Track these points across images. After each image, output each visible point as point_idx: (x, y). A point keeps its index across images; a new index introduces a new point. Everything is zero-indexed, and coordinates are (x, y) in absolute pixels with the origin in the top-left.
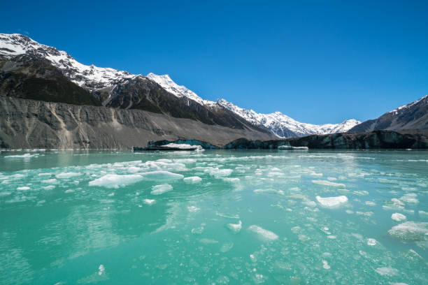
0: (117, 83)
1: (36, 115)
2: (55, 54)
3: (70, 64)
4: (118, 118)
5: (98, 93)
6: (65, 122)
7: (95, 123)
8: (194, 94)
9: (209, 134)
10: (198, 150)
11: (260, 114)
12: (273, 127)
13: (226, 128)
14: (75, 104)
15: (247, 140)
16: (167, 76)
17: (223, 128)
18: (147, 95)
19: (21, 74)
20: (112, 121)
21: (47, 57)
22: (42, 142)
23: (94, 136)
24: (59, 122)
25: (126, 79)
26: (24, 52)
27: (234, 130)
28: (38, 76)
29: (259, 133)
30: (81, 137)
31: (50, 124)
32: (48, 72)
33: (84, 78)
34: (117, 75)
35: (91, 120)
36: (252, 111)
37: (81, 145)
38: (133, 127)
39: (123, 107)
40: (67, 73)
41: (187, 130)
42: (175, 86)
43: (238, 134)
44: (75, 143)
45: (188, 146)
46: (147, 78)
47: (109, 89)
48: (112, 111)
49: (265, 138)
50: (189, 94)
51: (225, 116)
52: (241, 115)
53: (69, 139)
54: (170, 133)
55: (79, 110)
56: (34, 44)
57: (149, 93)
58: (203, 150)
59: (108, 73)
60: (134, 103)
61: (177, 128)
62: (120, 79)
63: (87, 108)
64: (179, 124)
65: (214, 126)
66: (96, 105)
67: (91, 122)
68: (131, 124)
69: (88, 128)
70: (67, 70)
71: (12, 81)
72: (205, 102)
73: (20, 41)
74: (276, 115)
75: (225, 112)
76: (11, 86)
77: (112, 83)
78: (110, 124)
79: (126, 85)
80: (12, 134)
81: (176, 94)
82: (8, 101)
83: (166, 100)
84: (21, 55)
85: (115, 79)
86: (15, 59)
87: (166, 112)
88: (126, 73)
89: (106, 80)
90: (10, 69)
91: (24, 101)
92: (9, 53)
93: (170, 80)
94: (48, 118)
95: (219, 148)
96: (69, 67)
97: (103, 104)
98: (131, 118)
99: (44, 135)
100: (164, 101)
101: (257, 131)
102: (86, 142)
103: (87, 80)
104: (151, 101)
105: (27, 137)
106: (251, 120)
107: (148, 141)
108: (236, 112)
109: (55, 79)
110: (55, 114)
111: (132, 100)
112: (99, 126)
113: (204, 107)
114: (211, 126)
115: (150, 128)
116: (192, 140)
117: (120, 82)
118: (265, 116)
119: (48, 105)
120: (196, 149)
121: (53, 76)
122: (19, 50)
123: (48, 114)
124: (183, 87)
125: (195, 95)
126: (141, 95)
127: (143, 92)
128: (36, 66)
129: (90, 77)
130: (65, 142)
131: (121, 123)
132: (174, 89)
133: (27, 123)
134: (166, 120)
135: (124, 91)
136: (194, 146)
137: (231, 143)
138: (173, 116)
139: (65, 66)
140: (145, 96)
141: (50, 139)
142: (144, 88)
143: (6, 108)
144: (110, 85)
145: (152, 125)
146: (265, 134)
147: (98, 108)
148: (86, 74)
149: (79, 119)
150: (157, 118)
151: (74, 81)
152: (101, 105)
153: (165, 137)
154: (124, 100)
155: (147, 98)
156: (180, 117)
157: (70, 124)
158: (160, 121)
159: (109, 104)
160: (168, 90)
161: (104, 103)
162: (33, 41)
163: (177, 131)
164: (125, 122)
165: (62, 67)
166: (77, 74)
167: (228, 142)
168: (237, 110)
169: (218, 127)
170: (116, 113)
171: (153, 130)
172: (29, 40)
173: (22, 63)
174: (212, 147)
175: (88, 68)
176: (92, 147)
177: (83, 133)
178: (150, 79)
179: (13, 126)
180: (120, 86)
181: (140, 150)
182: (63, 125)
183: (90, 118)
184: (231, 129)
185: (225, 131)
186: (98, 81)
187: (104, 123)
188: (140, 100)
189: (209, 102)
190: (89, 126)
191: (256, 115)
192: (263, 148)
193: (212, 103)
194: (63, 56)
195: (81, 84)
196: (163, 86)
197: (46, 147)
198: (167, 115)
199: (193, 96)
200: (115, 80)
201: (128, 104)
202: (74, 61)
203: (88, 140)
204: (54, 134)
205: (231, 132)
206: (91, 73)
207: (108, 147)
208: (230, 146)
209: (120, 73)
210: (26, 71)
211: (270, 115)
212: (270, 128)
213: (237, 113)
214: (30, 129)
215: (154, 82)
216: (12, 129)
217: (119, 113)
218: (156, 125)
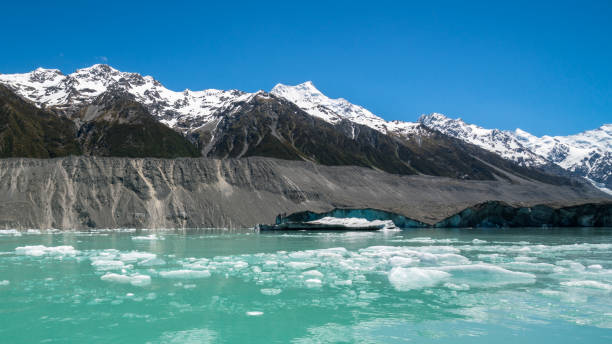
0: (223, 114)
1: (121, 179)
2: (140, 83)
3: (157, 95)
4: (227, 175)
5: (196, 135)
6: (154, 187)
7: (193, 184)
8: (365, 111)
9: (400, 195)
10: (385, 230)
11: (548, 138)
12: (591, 169)
13: (445, 180)
14: (166, 158)
15: (505, 206)
16: (308, 84)
17: (435, 180)
18: (273, 128)
19: (104, 121)
20: (217, 180)
21: (130, 91)
22: (130, 219)
23: (193, 207)
24: (146, 187)
25: (236, 104)
26: (104, 89)
27: (466, 184)
28: (121, 121)
29: (543, 187)
30: (176, 210)
31: (137, 191)
32: (132, 113)
33: (177, 113)
34: (222, 99)
35: (188, 182)
36: (519, 132)
37: (176, 222)
38: (250, 189)
39: (233, 155)
40: (154, 110)
41: (351, 189)
42: (325, 100)
43: (479, 193)
44: (168, 218)
45: (363, 222)
46: (272, 96)
47: (211, 125)
48: (218, 163)
49: (563, 198)
50: (353, 114)
51: (440, 151)
52: (486, 146)
53: (160, 212)
54: (317, 196)
55: (172, 166)
56: (115, 74)
57: (276, 123)
58: (398, 230)
59: (208, 99)
60: (251, 146)
61: (331, 185)
62: (227, 106)
63: (182, 162)
64: (335, 179)
65: (413, 178)
66: (193, 156)
67: (188, 184)
68: (248, 184)
69: (183, 195)
70: (153, 106)
71: (94, 134)
72: (392, 126)
73: (100, 75)
74: (602, 134)
75: (441, 143)
76: (93, 141)
77: (215, 115)
78: (215, 186)
79: (238, 115)
80: (98, 208)
81: (327, 118)
82: (93, 162)
83: (306, 132)
84: (102, 94)
85: (219, 106)
86: (96, 101)
87: (308, 155)
88: (236, 93)
89: (206, 112)
90: (91, 118)
91: (108, 160)
92: (90, 94)
93: (314, 90)
94: (135, 182)
95: (428, 226)
96: (157, 99)
97: (203, 152)
98: (247, 172)
99: (131, 208)
100: (305, 135)
101: (534, 183)
102: (181, 217)
103: (179, 117)
104: (280, 138)
105: (113, 211)
106: (518, 155)
107: (277, 214)
108: (471, 140)
109: (140, 122)
110: (142, 175)
111: (248, 142)
112: (200, 190)
113: (389, 137)
114: (404, 177)
115: (280, 189)
116: (363, 211)
117: (228, 110)
118: (563, 140)
119: (133, 163)
120: (381, 227)
121: (138, 118)
122: (100, 88)
123: (134, 176)
124: (341, 101)
125: (368, 114)
126: (262, 129)
127: (266, 122)
128: (118, 106)
129: (183, 111)
130: (155, 217)
131: (232, 184)
132: (323, 108)
133: (113, 191)
134: (308, 172)
135: (234, 127)
136: (377, 223)
137: (460, 214)
138: (322, 162)
139: (151, 99)
140: (270, 131)
141: (137, 214)
142: (267, 114)
143: (91, 172)
144: (213, 119)
145: (283, 185)
146: (565, 190)
147: (196, 161)
148: (177, 106)
149: (172, 181)
150: (292, 170)
151: (163, 121)
152: (201, 155)
153: (307, 205)
154: (234, 143)
155: (274, 133)
156: (337, 164)
157: (160, 189)
158: (297, 175)
159: (211, 152)
160: (311, 112)
161: (205, 151)
162: (114, 70)
163: (329, 193)
164: (237, 182)
165: (148, 102)
166: (166, 108)
167: (451, 211)
168: (477, 135)
169: (423, 178)
170: (223, 167)
171: (285, 193)
172: (109, 70)
173: (104, 106)
174: (411, 223)
175: (180, 96)
176: (189, 225)
177: (177, 203)
178: (277, 95)
179: (99, 197)
180: (227, 118)
181: (271, 229)
182: (152, 192)
183: (186, 178)
184: (457, 182)
185: (440, 186)
186: (194, 115)
187: (206, 185)
188: (261, 139)
189: (401, 125)
190: (186, 191)
191: (533, 140)
192: (561, 225)
193: (407, 127)
194: (149, 84)
195: (172, 123)
196: (301, 105)
197: (134, 226)
198: (311, 161)
199: (364, 117)
200: (219, 109)
201: (242, 149)
202: (162, 88)
203: (184, 214)
204: (141, 205)
205: (458, 188)
206: (185, 103)
207: (213, 226)
208: (457, 220)
209: (227, 94)
210: (108, 117)
211: (581, 137)
212: (580, 171)
213: (477, 142)
214: (116, 200)
215: (285, 102)
216: (97, 200)
217: (228, 165)
218: (290, 183)
